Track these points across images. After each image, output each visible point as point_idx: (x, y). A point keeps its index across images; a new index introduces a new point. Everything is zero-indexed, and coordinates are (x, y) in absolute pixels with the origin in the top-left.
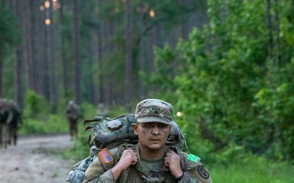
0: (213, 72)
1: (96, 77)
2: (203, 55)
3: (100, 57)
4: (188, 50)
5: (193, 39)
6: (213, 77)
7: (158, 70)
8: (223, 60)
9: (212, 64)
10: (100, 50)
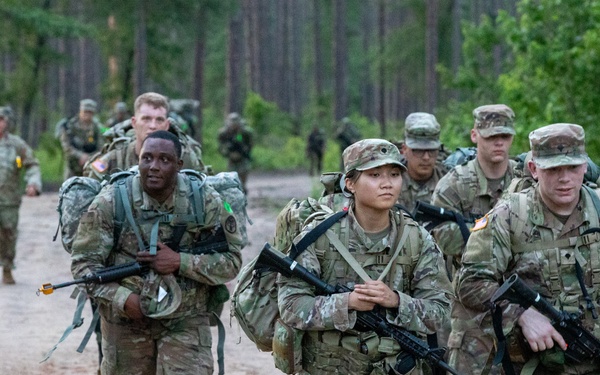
0: (556, 69)
1: (375, 67)
2: (541, 41)
3: (382, 33)
4: (515, 30)
5: (524, 12)
6: (557, 79)
7: (468, 62)
8: (575, 50)
9: (555, 56)
10: (382, 21)
